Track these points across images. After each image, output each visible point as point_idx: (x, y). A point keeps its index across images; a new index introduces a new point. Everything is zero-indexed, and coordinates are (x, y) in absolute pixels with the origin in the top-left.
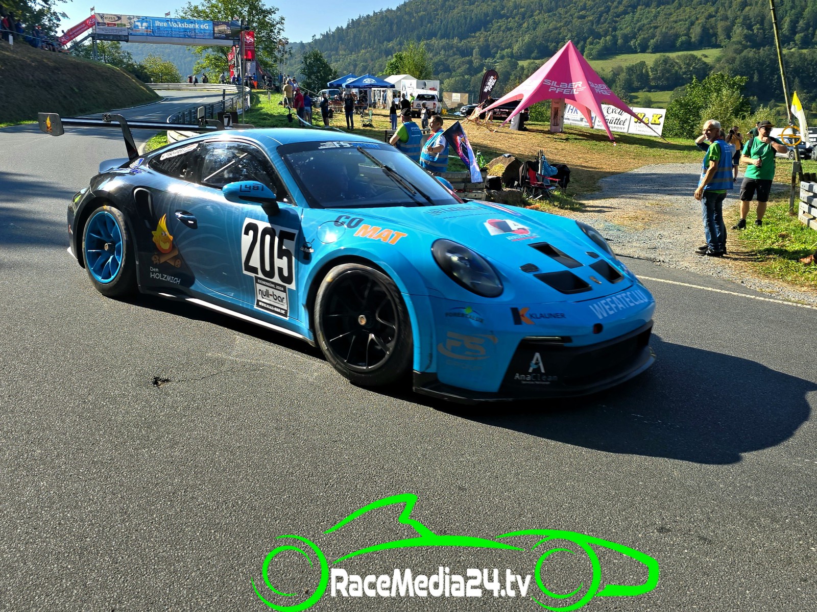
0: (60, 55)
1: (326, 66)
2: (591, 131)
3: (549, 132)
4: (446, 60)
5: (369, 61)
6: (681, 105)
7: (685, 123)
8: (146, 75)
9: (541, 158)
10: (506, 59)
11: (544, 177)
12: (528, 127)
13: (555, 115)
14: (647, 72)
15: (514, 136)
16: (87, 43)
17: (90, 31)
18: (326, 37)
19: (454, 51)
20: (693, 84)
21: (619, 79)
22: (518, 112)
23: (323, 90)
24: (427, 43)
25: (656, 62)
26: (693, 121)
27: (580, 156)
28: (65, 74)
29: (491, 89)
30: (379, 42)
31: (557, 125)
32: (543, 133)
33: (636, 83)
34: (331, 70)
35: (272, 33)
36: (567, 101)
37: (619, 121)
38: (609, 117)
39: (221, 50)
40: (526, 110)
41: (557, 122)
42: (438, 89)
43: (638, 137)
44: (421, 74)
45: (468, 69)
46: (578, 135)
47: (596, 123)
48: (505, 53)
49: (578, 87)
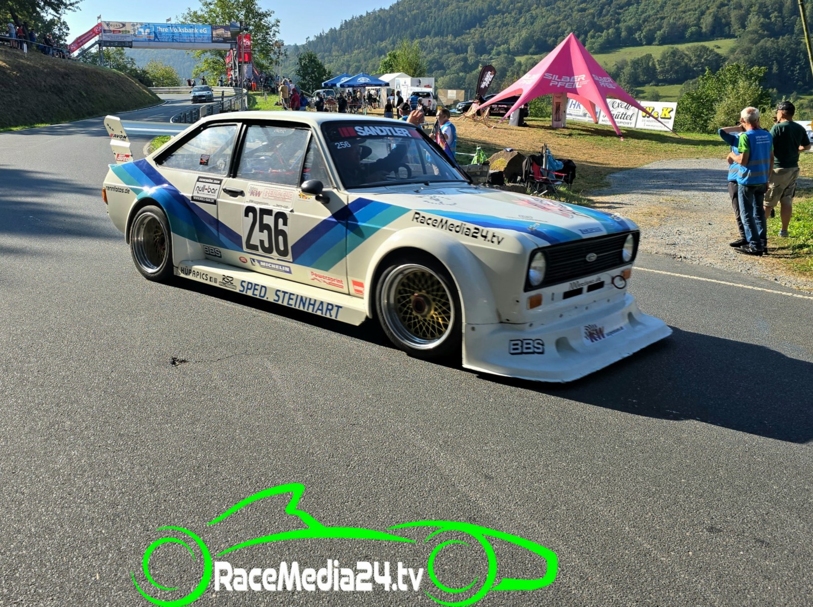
0: (70, 61)
1: (320, 66)
2: (595, 126)
3: (551, 128)
4: (440, 58)
5: (362, 61)
6: (693, 98)
7: (698, 117)
8: (148, 80)
9: (546, 152)
10: (503, 55)
11: (549, 172)
12: (528, 123)
13: (557, 110)
14: (654, 65)
15: (514, 132)
16: (94, 50)
17: (97, 38)
18: (320, 38)
19: (448, 49)
20: (705, 76)
21: (623, 73)
22: (517, 107)
23: (318, 91)
24: (421, 42)
25: (664, 56)
26: (707, 115)
27: (586, 152)
28: (73, 79)
29: (489, 85)
30: (373, 42)
31: (559, 120)
32: (545, 128)
33: (642, 77)
34: (325, 70)
35: (268, 36)
36: (569, 95)
37: (626, 115)
38: (614, 112)
39: (220, 53)
40: (526, 105)
41: (559, 117)
42: (433, 86)
43: (646, 132)
44: (416, 71)
45: (462, 66)
46: (582, 130)
47: (601, 118)
48: (501, 48)
49: (581, 80)
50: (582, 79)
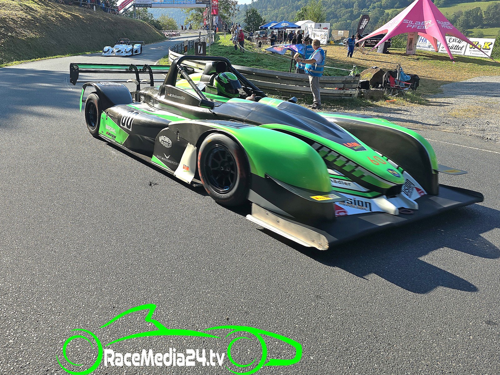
2: (436, 54)
3: (404, 55)
4: (335, 11)
5: (286, 14)
8: (160, 26)
9: (399, 69)
10: (377, 9)
11: (400, 82)
12: (390, 51)
13: (410, 43)
14: (481, 14)
15: (379, 57)
17: (133, 3)
21: (459, 20)
22: (383, 42)
23: (257, 31)
25: (489, 8)
27: (427, 70)
28: (119, 26)
29: (365, 27)
31: (411, 50)
32: (401, 55)
33: (472, 22)
34: (262, 19)
36: (419, 33)
37: (458, 47)
38: (450, 45)
39: (200, 10)
40: (389, 40)
41: (411, 48)
42: (329, 28)
43: (472, 58)
44: (319, 19)
45: (349, 16)
46: (426, 56)
47: (441, 49)
48: (376, 5)
49: (428, 24)
50: (430, 23)
